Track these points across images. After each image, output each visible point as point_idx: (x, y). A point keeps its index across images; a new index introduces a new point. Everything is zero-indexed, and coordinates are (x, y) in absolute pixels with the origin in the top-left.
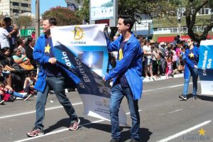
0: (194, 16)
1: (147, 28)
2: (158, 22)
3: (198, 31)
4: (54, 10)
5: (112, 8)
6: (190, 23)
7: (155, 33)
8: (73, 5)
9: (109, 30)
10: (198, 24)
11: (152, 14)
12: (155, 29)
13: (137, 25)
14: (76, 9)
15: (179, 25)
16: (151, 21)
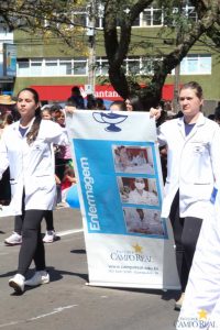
2: (31, 43)
3: (142, 73)
6: (116, 47)
7: (22, 73)
11: (12, 16)
12: (23, 61)
15: (91, 52)
16: (10, 36)
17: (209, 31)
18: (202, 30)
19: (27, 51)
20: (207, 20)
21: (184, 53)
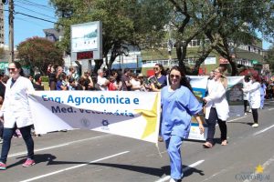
0: (185, 48)
1: (136, 61)
2: (147, 54)
3: (190, 64)
4: (30, 40)
5: (96, 39)
6: (181, 55)
7: (144, 66)
8: (53, 35)
9: (93, 64)
10: (189, 56)
11: (141, 45)
12: (144, 62)
13: (124, 57)
14: (56, 40)
15: (170, 57)
16: (139, 53)
17: (215, 48)
18: (213, 47)
19: (146, 58)
20: (214, 44)
21: (206, 56)
